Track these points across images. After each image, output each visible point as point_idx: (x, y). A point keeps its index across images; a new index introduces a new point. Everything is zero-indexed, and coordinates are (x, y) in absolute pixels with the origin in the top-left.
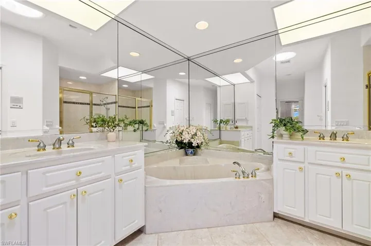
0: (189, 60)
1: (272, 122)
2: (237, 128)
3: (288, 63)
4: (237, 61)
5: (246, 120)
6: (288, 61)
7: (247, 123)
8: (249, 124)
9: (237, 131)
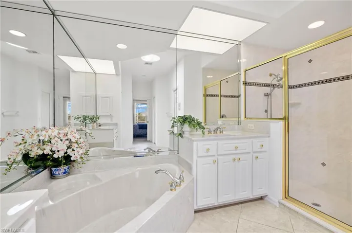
0: (54, 15)
1: (172, 120)
2: (100, 126)
3: (150, 65)
4: (121, 46)
5: (111, 116)
6: (151, 64)
7: (112, 120)
8: (114, 121)
9: (100, 129)
